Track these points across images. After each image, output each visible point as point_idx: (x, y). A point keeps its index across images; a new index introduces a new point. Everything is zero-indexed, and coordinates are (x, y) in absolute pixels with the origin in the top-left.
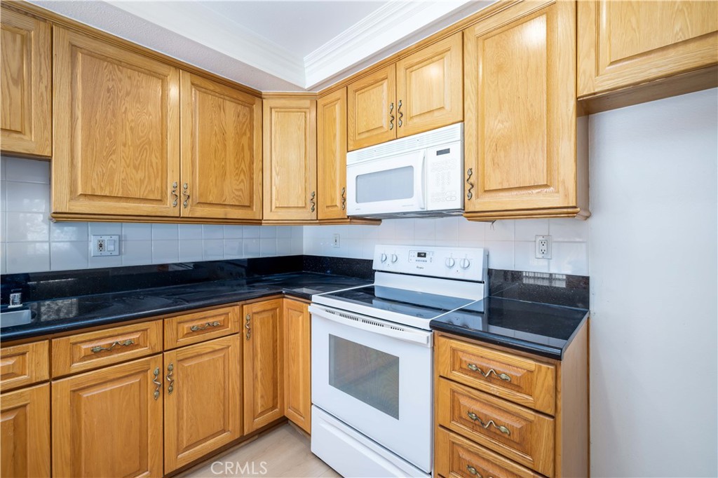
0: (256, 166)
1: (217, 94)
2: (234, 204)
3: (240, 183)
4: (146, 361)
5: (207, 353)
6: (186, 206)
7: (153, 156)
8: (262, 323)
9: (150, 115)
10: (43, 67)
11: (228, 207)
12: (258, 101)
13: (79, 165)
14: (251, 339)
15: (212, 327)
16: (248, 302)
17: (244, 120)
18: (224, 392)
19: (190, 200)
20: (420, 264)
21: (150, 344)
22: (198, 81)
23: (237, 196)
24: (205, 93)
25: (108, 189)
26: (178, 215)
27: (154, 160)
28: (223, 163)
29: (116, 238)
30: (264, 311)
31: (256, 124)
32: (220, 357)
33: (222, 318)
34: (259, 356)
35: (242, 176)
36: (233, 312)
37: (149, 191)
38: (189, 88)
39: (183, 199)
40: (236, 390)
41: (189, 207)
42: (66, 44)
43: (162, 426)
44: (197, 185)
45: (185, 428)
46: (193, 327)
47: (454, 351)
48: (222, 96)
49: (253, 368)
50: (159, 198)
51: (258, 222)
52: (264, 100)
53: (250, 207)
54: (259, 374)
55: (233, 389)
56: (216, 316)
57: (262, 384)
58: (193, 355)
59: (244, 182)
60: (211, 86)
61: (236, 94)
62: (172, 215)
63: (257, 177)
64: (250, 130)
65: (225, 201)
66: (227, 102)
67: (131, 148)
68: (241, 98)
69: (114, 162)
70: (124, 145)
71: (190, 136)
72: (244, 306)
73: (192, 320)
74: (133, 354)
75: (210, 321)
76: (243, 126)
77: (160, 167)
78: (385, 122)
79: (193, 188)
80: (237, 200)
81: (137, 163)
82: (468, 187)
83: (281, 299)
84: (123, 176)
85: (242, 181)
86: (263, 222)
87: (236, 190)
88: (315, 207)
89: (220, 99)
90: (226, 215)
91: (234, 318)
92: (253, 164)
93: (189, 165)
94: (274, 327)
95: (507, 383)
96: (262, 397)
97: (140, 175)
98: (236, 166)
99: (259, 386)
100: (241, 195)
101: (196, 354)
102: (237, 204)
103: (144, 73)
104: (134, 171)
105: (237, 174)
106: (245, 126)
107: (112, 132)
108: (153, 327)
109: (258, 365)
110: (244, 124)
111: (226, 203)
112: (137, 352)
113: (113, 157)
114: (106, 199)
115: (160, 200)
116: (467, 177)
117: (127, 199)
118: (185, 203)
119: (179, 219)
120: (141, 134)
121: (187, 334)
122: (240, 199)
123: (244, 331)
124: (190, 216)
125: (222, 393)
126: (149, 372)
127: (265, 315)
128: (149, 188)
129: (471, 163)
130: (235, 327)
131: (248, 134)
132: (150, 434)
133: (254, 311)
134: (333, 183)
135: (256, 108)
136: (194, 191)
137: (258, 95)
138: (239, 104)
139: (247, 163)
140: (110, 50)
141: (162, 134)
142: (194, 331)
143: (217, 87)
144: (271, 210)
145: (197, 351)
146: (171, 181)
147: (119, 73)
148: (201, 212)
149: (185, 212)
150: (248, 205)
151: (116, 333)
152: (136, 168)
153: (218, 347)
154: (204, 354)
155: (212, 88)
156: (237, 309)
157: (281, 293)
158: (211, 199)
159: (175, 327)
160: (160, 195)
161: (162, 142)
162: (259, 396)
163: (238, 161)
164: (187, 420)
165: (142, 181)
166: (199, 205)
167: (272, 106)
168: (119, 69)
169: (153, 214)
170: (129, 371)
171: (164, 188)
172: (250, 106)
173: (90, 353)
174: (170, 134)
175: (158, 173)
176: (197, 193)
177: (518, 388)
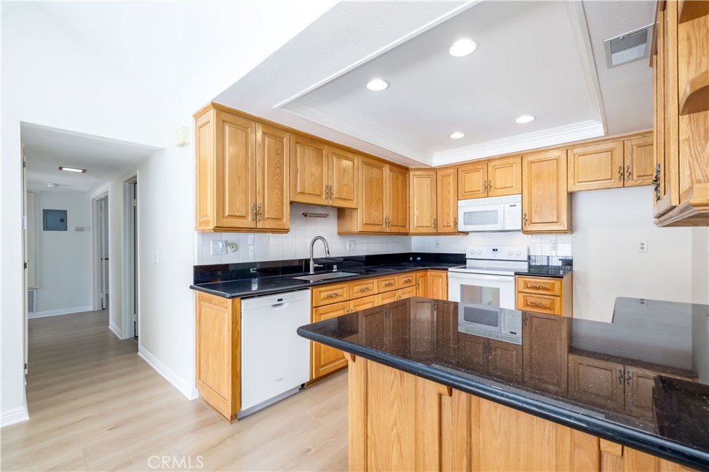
3: (403, 215)
5: (408, 293)
8: (422, 282)
12: (408, 172)
14: (419, 289)
17: (404, 183)
20: (494, 254)
22: (391, 167)
23: (402, 221)
24: (393, 173)
26: (386, 231)
28: (398, 206)
29: (354, 242)
30: (422, 277)
37: (379, 221)
38: (389, 172)
39: (388, 223)
41: (389, 228)
44: (391, 217)
47: (524, 281)
48: (398, 173)
52: (410, 172)
53: (405, 226)
56: (410, 277)
58: (405, 292)
68: (403, 172)
73: (405, 277)
74: (393, 288)
77: (382, 210)
78: (481, 188)
80: (402, 223)
82: (524, 221)
83: (426, 272)
86: (409, 234)
87: (402, 218)
88: (436, 227)
91: (414, 278)
92: (406, 205)
94: (425, 285)
95: (544, 289)
98: (402, 207)
102: (402, 225)
105: (402, 211)
106: (404, 187)
110: (404, 185)
111: (399, 225)
115: (382, 225)
116: (524, 217)
118: (388, 226)
119: (386, 233)
123: (417, 285)
124: (389, 232)
126: (395, 296)
128: (379, 219)
129: (526, 211)
133: (419, 276)
134: (448, 215)
137: (408, 169)
138: (402, 175)
144: (414, 228)
146: (385, 216)
148: (392, 229)
153: (410, 291)
155: (395, 170)
156: (415, 274)
157: (427, 269)
158: (395, 223)
160: (382, 222)
163: (402, 204)
166: (392, 226)
167: (414, 174)
170: (392, 295)
171: (383, 219)
172: (405, 175)
175: (381, 213)
176: (391, 221)
177: (549, 290)
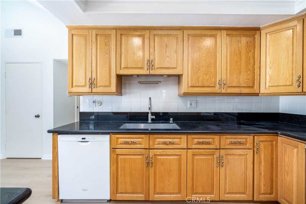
0: (257, 66)
1: (237, 36)
2: (244, 86)
3: (248, 75)
4: (214, 151)
5: (237, 155)
6: (223, 88)
7: (212, 68)
8: (265, 147)
9: (211, 52)
10: (181, 45)
11: (242, 88)
12: (258, 32)
13: (190, 76)
14: (259, 154)
15: (240, 143)
16: (257, 135)
17: (250, 44)
18: (245, 176)
19: (225, 86)
21: (215, 144)
22: (230, 32)
23: (246, 82)
24: (232, 37)
25: (198, 84)
26: (220, 92)
27: (212, 70)
28: (240, 67)
29: (195, 102)
30: (266, 141)
31: (257, 44)
32: (243, 158)
33: (244, 140)
34: (263, 164)
35: (249, 72)
36: (250, 138)
37: (210, 83)
38: (225, 37)
39: (222, 85)
40: (251, 176)
41: (225, 89)
42: (187, 35)
43: (219, 179)
44: (228, 79)
45: (227, 184)
46: (232, 141)
48: (240, 36)
49: (259, 169)
50: (214, 86)
51: (257, 95)
52: (261, 31)
53: (253, 87)
54: (263, 173)
55: (249, 176)
56: (241, 138)
57: (264, 179)
58: (231, 154)
59: (250, 75)
60: (234, 33)
61: (246, 33)
62: (218, 92)
63: (257, 71)
64: (253, 49)
65: (240, 85)
66: (242, 38)
67: (205, 67)
68: (249, 34)
69: (199, 73)
70: (203, 67)
71: (225, 58)
72: (255, 137)
73: (231, 138)
74: (210, 147)
75: (239, 140)
76: (250, 48)
77: (214, 73)
79: (226, 80)
80: (246, 84)
81: (206, 73)
83: (276, 137)
84: (202, 78)
85: (249, 74)
86: (260, 94)
87: (246, 79)
89: (239, 38)
90: (241, 91)
91: (250, 142)
92: (255, 65)
93: (225, 71)
94: (272, 151)
96: (264, 185)
97: (207, 77)
98: (246, 68)
99: (262, 179)
100: (249, 81)
101: (233, 154)
102: (246, 86)
103: (209, 37)
104: (205, 76)
105: (246, 71)
106: (251, 48)
107: (199, 62)
108: (217, 138)
109: (262, 169)
110: (250, 46)
111: (241, 86)
112: (211, 147)
113: (199, 72)
114: (197, 87)
115: (214, 87)
117: (203, 87)
118: (223, 87)
119: (221, 94)
120: (208, 61)
121: (229, 144)
122: (248, 83)
123: (255, 149)
124: (225, 93)
125: (244, 176)
126: (215, 155)
127: (267, 143)
128: (210, 82)
130: (250, 146)
131: (252, 51)
132: (215, 180)
133: (260, 140)
135: (257, 37)
136: (227, 82)
137: (258, 29)
138: (248, 37)
139: (252, 66)
140: (199, 32)
141: (215, 59)
142: (231, 143)
143: (238, 33)
144: (266, 88)
145: (233, 152)
146: (218, 78)
147: (201, 39)
148: (230, 90)
149: (223, 91)
150: (252, 86)
151: (205, 138)
152: (206, 75)
153: (242, 153)
154: (236, 154)
155: (235, 33)
156: (252, 137)
157: (277, 133)
158: (234, 85)
159: (224, 140)
160: (214, 84)
161: (215, 63)
162: (263, 184)
163: (247, 65)
164: (228, 181)
165: (208, 79)
166: (229, 88)
167: (267, 32)
168: (201, 38)
169: (212, 92)
170: (209, 153)
171: (216, 81)
172: (253, 36)
173: (197, 143)
174: (218, 59)
175: (213, 76)
176: (228, 83)
